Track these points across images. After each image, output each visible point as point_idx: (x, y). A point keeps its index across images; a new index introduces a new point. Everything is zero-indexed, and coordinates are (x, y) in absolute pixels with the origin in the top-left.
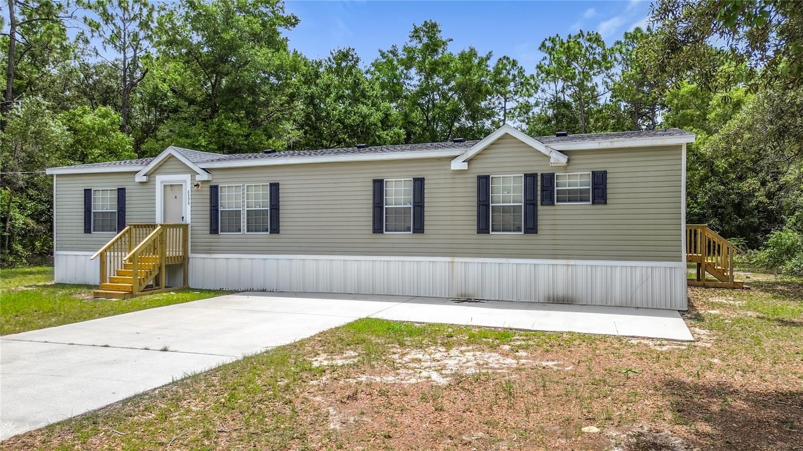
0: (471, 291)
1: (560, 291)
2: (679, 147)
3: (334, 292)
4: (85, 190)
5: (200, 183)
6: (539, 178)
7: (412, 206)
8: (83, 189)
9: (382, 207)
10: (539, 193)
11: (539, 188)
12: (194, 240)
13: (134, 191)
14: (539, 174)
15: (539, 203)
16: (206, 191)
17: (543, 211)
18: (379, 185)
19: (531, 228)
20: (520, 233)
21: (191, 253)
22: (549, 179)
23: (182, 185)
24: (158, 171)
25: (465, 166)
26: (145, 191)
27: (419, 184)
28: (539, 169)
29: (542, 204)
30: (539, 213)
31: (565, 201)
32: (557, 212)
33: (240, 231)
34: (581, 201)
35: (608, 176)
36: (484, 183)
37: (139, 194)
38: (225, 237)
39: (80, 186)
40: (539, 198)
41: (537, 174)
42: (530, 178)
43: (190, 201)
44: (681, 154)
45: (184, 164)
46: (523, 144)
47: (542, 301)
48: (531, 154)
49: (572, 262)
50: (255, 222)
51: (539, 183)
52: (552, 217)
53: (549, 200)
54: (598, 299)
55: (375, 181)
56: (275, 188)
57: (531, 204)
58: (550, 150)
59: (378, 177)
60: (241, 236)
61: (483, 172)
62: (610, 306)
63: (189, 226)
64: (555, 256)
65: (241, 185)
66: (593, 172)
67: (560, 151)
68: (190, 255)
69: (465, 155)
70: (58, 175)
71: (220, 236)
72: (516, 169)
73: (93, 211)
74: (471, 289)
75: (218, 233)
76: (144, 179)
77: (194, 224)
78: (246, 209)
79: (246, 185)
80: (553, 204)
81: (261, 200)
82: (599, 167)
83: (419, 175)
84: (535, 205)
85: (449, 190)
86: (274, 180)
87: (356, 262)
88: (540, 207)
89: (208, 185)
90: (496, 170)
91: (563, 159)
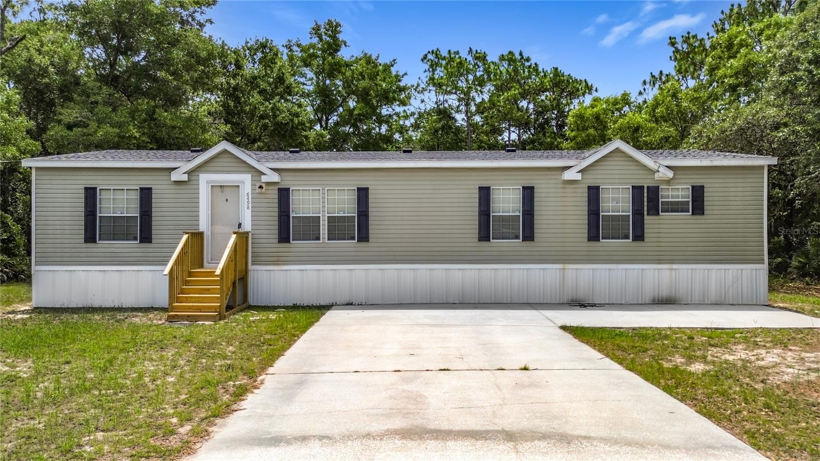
0: (581, 295)
1: (665, 293)
2: (762, 167)
3: (435, 302)
4: (85, 188)
5: (264, 185)
6: (646, 190)
7: (521, 214)
8: (83, 187)
9: (489, 215)
10: (646, 204)
11: (645, 199)
12: (256, 250)
13: (166, 191)
14: (646, 187)
15: (646, 213)
16: (274, 194)
17: (648, 220)
18: (485, 193)
19: (639, 236)
20: (628, 241)
21: (252, 265)
22: (654, 191)
23: (238, 186)
24: (203, 169)
25: (579, 177)
26: (182, 191)
27: (529, 193)
28: (646, 183)
29: (648, 214)
30: (646, 222)
31: (668, 211)
32: (662, 222)
33: (318, 239)
34: (682, 212)
35: (705, 190)
36: (594, 193)
37: (172, 196)
38: (298, 246)
39: (78, 185)
40: (646, 208)
41: (643, 186)
42: (637, 190)
43: (250, 205)
44: (763, 174)
45: (245, 162)
46: (631, 159)
47: (647, 302)
48: (636, 168)
49: (675, 266)
50: (338, 229)
51: (646, 195)
52: (657, 226)
53: (654, 210)
54: (697, 299)
55: (481, 189)
56: (363, 194)
57: (638, 214)
58: (659, 165)
59: (485, 184)
60: (319, 245)
61: (593, 183)
62: (694, 304)
63: (250, 234)
64: (659, 262)
65: (321, 189)
66: (693, 187)
67: (667, 166)
68: (250, 267)
69: (578, 166)
70: (37, 169)
71: (292, 246)
72: (625, 181)
73: (98, 215)
74: (582, 294)
75: (289, 242)
76: (185, 178)
77: (255, 232)
78: (327, 215)
79: (326, 189)
80: (658, 214)
81: (346, 205)
82: (698, 182)
83: (528, 184)
84: (643, 215)
85: (559, 199)
86: (363, 185)
87: (460, 271)
88: (646, 217)
89: (276, 188)
90: (607, 181)
91: (670, 174)
